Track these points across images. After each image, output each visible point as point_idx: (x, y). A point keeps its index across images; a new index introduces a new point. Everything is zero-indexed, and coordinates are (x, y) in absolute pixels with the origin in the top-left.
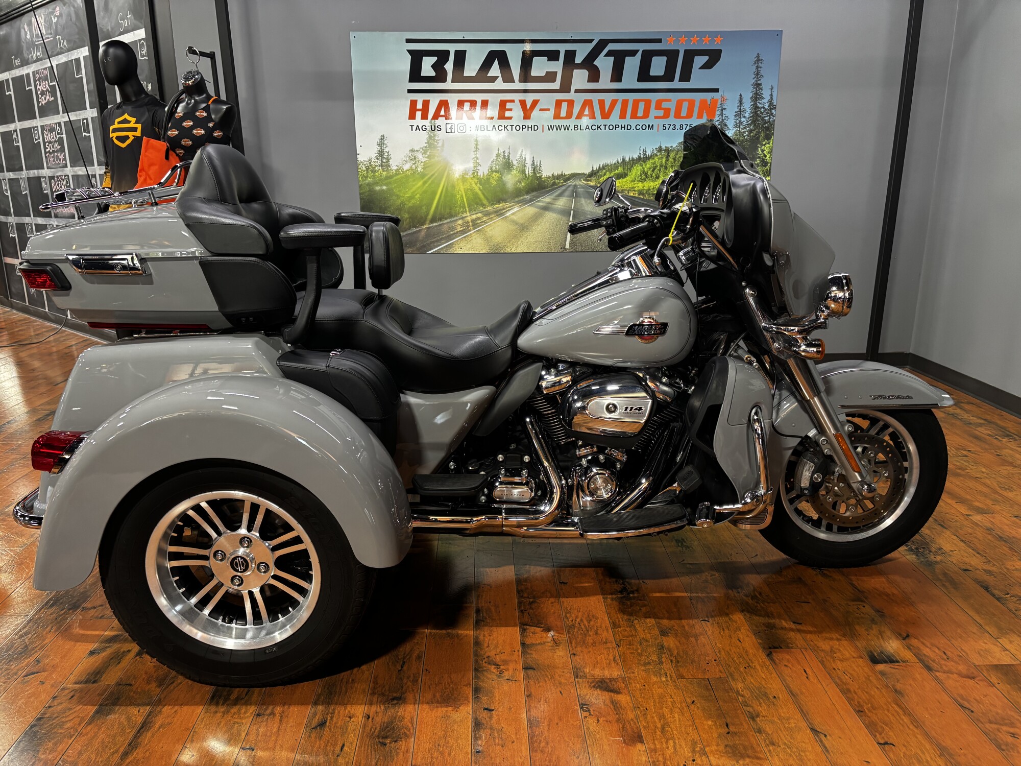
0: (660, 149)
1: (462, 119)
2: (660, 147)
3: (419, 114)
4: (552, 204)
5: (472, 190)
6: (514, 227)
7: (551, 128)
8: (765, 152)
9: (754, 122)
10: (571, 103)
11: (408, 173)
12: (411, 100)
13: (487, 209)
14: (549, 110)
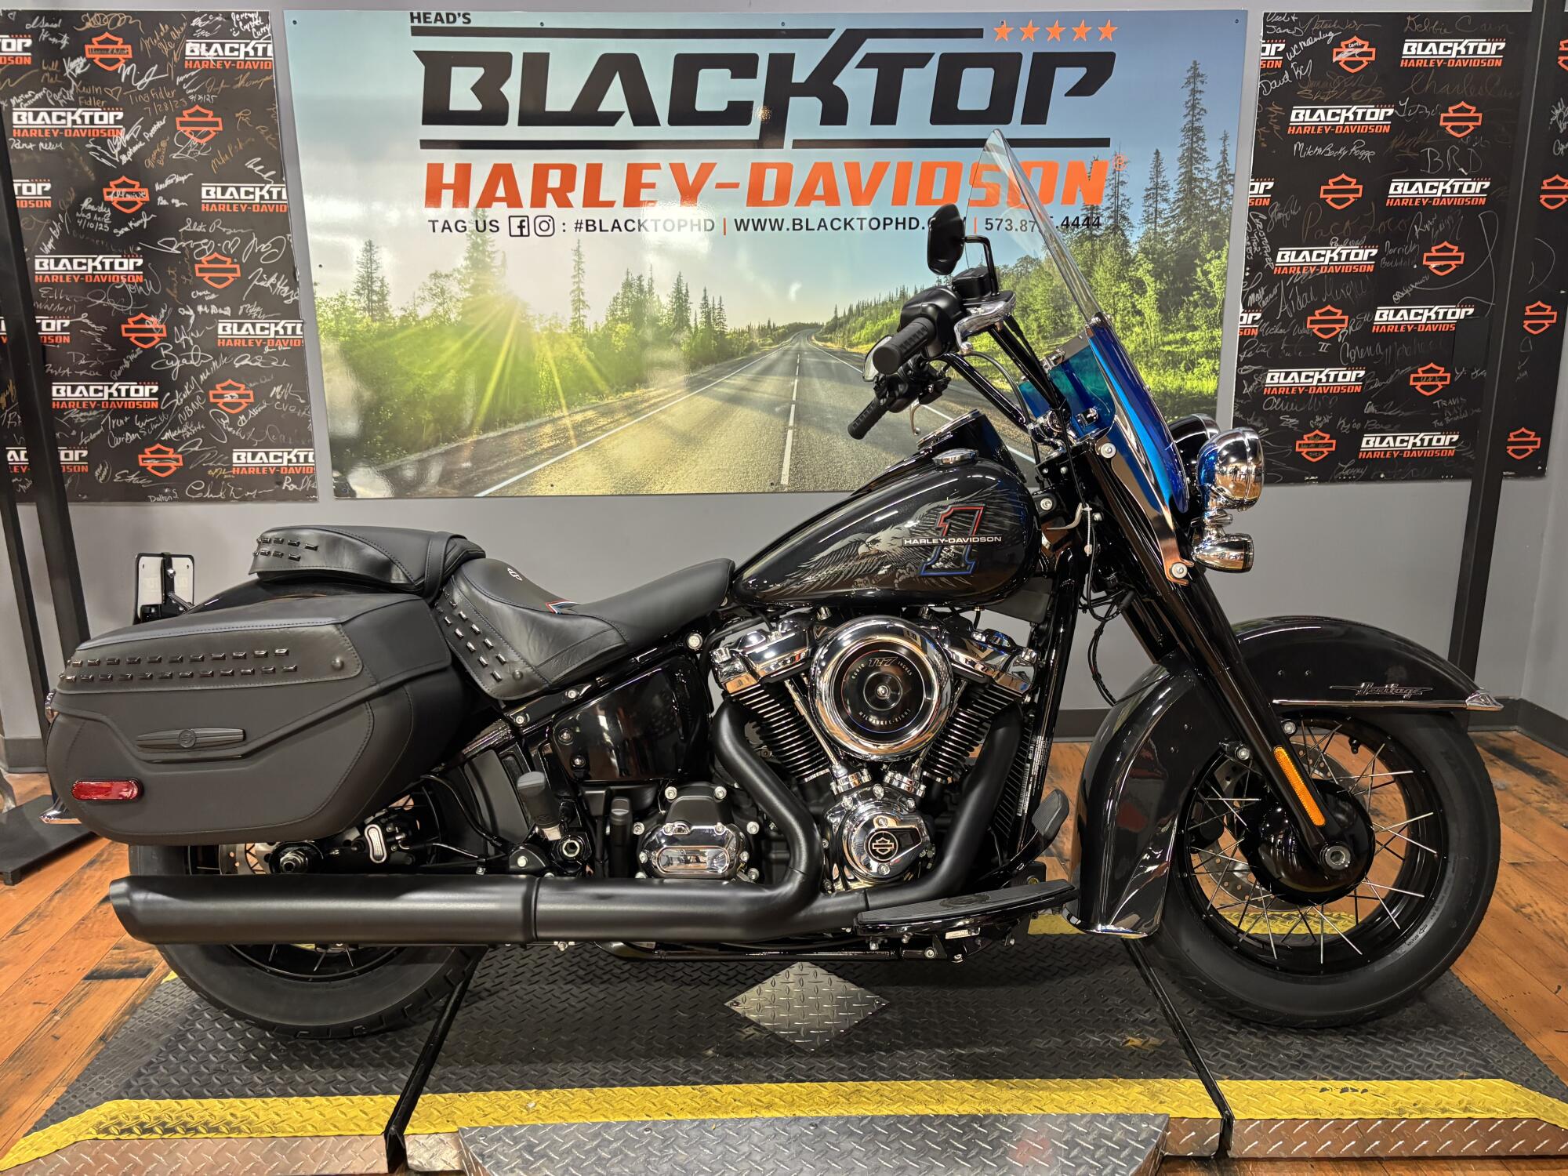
1: (543, 204)
4: (748, 390)
5: (572, 359)
6: (669, 440)
7: (741, 225)
8: (1210, 277)
9: (1187, 211)
10: (785, 170)
11: (429, 325)
12: (429, 165)
13: (606, 401)
14: (736, 185)
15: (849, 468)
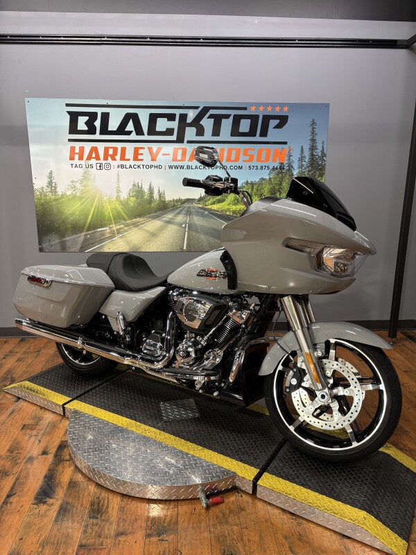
0: (247, 183)
1: (107, 159)
2: (247, 182)
3: (77, 157)
4: (173, 219)
5: (116, 209)
6: (147, 235)
7: (171, 167)
9: (312, 165)
10: (184, 151)
11: (70, 197)
12: (71, 147)
13: (127, 222)
14: (169, 155)
15: (205, 244)
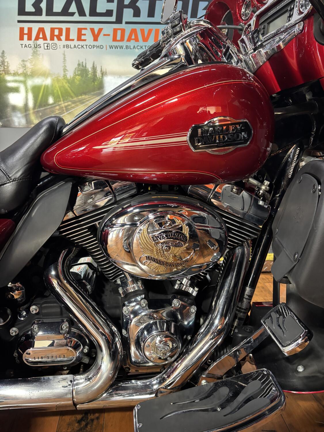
1: (53, 40)
3: (26, 37)
5: (64, 87)
7: (111, 47)
10: (123, 31)
12: (20, 28)
13: (74, 99)
14: (109, 35)
